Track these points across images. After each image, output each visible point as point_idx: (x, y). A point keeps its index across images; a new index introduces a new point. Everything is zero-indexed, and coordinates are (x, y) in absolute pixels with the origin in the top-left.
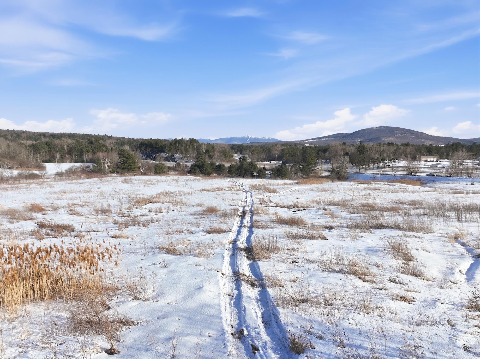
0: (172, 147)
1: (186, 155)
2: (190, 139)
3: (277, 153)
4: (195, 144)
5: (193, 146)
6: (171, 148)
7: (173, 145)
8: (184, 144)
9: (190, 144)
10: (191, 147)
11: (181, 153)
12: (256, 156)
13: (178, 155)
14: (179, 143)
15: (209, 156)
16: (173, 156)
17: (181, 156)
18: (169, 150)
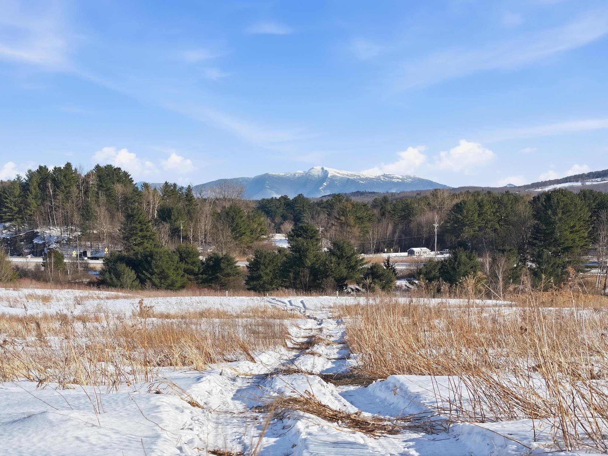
0: (30, 199)
1: (84, 230)
2: (98, 167)
3: (436, 217)
4: (119, 188)
5: (108, 196)
6: (27, 205)
7: (34, 190)
8: (74, 189)
9: (100, 187)
10: (103, 198)
11: (66, 222)
12: (356, 231)
13: (55, 232)
14: (56, 184)
15: (175, 232)
16: (36, 235)
17: (66, 235)
18: (20, 212)
